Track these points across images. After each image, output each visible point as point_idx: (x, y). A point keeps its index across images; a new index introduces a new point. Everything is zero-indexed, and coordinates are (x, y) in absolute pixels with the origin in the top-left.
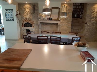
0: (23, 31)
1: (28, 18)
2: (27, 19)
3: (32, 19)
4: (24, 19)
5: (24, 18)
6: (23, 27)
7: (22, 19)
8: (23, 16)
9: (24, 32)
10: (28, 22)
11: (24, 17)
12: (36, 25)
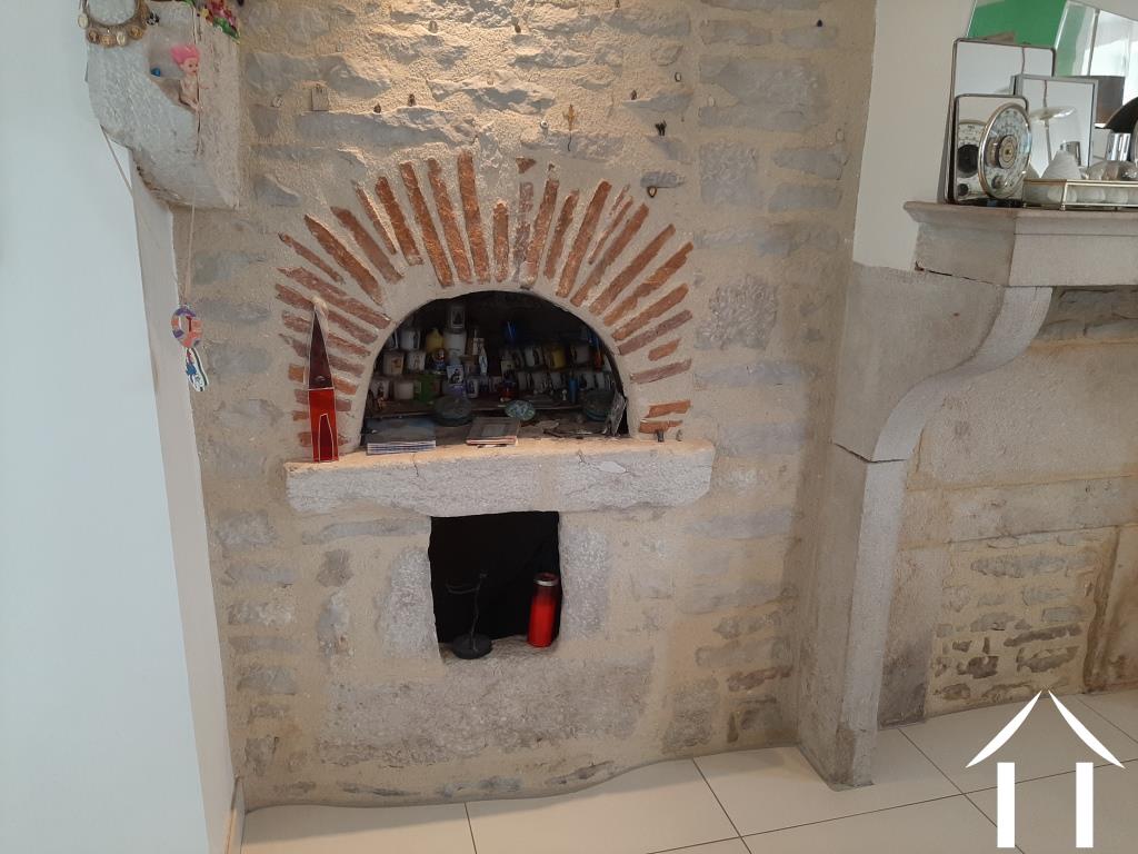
0: (336, 569)
1: (522, 126)
2: (496, 192)
3: (656, 161)
4: (386, 164)
5: (375, 131)
6: (324, 445)
7: (283, 175)
8: (336, 75)
9: (348, 604)
10: (511, 277)
11: (391, 108)
12: (742, 355)
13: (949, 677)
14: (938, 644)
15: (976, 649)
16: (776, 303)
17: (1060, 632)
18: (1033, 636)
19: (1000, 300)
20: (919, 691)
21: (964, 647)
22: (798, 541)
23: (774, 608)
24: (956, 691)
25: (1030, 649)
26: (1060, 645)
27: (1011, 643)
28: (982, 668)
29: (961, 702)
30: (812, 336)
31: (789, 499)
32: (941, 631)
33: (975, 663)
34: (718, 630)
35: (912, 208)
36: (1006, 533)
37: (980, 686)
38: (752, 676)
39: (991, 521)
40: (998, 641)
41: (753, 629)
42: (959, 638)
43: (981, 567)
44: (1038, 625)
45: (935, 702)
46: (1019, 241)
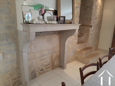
13: (39, 72)
14: (37, 69)
15: (41, 68)
16: (8, 35)
17: (49, 64)
18: (46, 65)
19: (30, 34)
20: (35, 74)
21: (40, 68)
22: (18, 62)
23: (16, 70)
24: (40, 73)
25: (46, 67)
26: (49, 66)
27: (44, 67)
28: (42, 70)
29: (40, 74)
30: (14, 39)
31: (15, 57)
32: (37, 67)
33: (41, 70)
34: (9, 75)
35: (21, 24)
36: (42, 56)
37: (42, 72)
38: (15, 79)
39: (40, 55)
40: (43, 67)
41: (14, 73)
42: (39, 68)
43: (40, 60)
44: (47, 64)
45: (37, 75)
46: (30, 27)
